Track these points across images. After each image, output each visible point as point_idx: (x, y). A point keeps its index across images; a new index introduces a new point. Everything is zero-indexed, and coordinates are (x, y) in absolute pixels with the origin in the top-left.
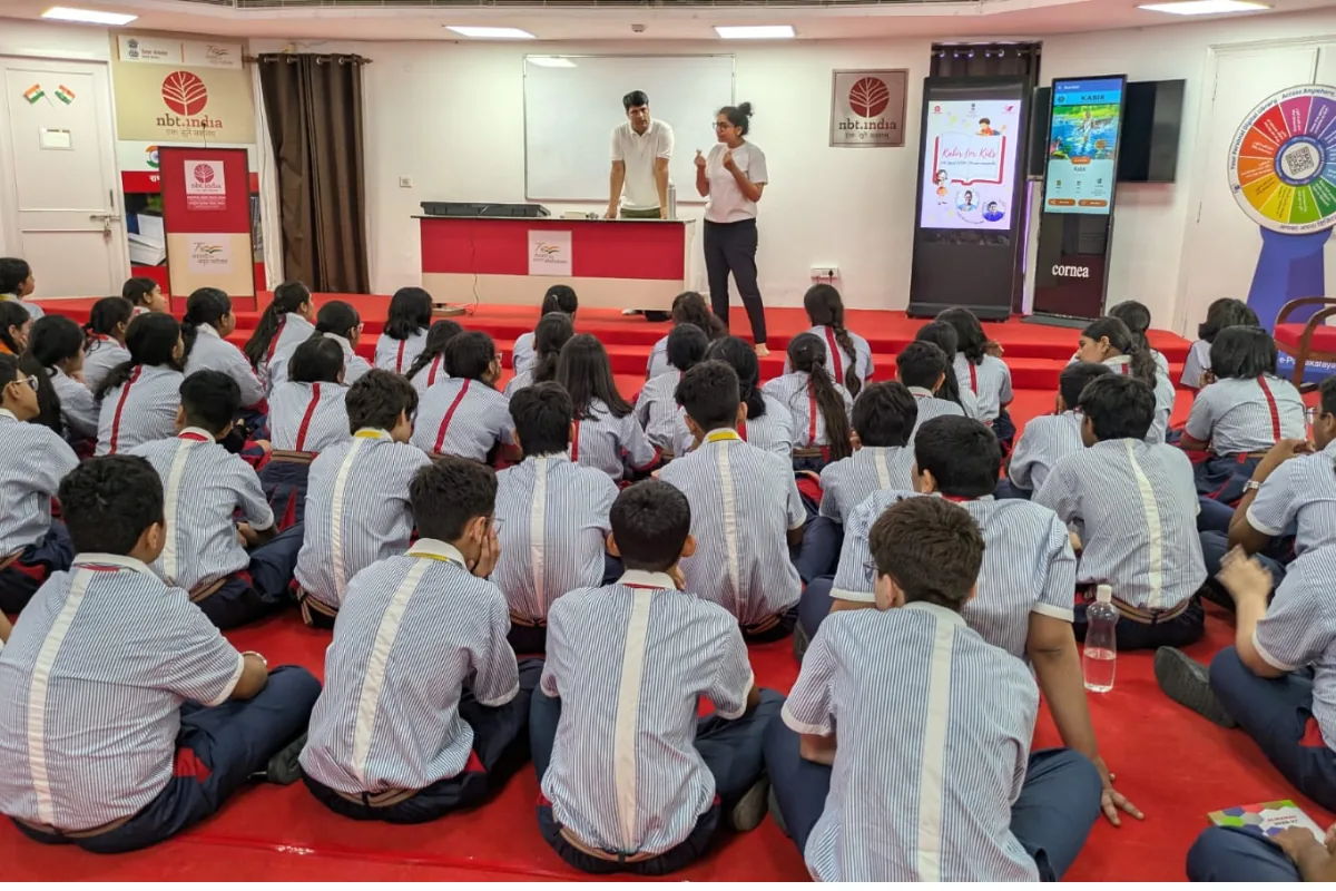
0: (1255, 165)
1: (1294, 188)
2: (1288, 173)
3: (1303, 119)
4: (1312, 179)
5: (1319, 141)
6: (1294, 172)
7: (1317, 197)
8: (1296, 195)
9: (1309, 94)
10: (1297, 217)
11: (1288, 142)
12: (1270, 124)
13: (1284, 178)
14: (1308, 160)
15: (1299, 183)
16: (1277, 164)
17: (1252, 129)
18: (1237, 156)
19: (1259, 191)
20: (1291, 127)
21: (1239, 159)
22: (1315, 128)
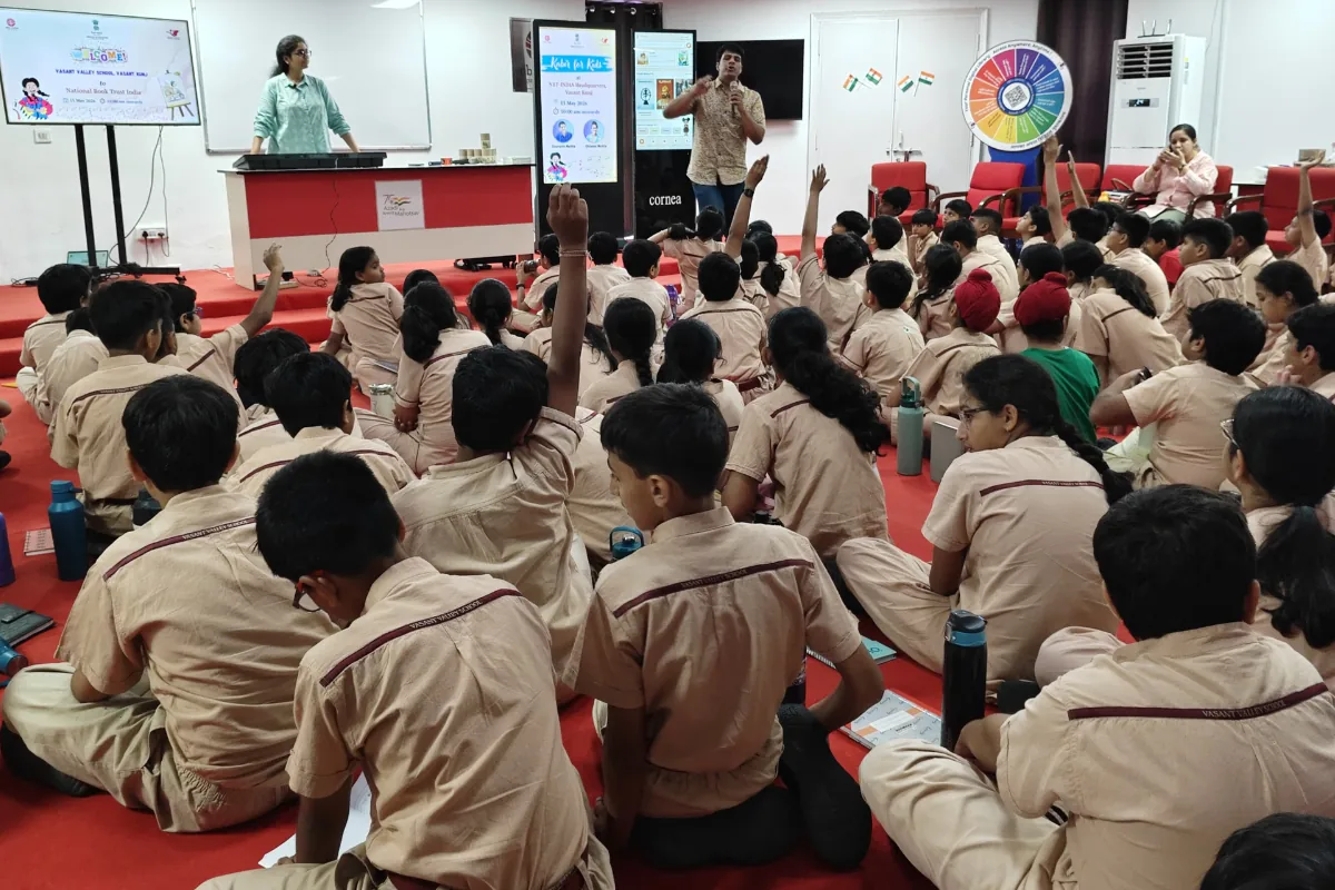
0: (983, 105)
1: (1016, 118)
2: (1009, 106)
3: (1012, 65)
4: (1027, 108)
5: (1027, 80)
6: (1014, 105)
7: (1034, 121)
8: (1018, 122)
9: (1012, 48)
10: (1022, 138)
11: (1004, 85)
12: (988, 74)
13: (1007, 111)
14: (1022, 95)
15: (1019, 113)
16: (999, 101)
17: (975, 80)
18: (968, 101)
19: (990, 124)
20: (1005, 74)
21: (971, 104)
22: (1022, 70)
